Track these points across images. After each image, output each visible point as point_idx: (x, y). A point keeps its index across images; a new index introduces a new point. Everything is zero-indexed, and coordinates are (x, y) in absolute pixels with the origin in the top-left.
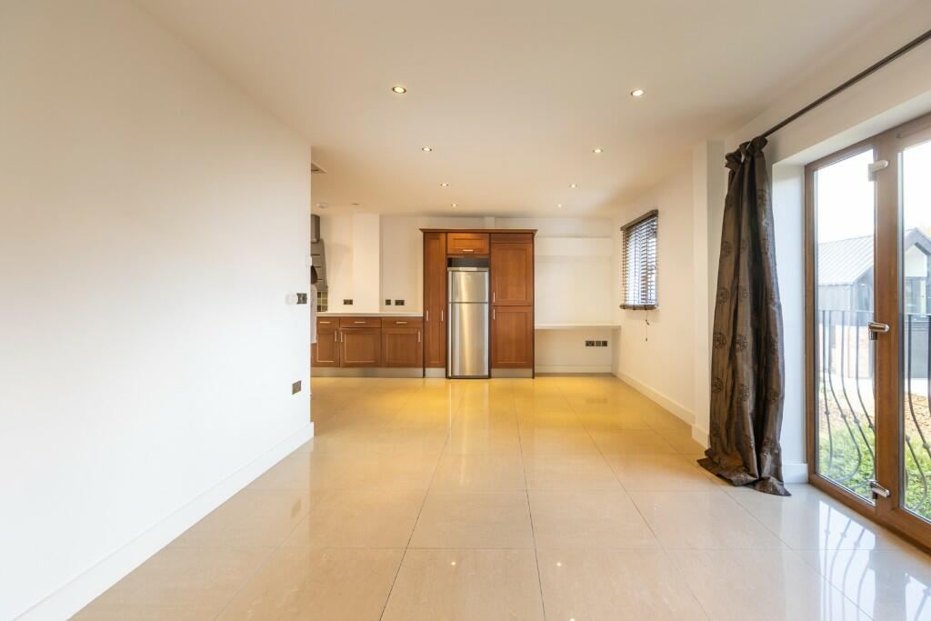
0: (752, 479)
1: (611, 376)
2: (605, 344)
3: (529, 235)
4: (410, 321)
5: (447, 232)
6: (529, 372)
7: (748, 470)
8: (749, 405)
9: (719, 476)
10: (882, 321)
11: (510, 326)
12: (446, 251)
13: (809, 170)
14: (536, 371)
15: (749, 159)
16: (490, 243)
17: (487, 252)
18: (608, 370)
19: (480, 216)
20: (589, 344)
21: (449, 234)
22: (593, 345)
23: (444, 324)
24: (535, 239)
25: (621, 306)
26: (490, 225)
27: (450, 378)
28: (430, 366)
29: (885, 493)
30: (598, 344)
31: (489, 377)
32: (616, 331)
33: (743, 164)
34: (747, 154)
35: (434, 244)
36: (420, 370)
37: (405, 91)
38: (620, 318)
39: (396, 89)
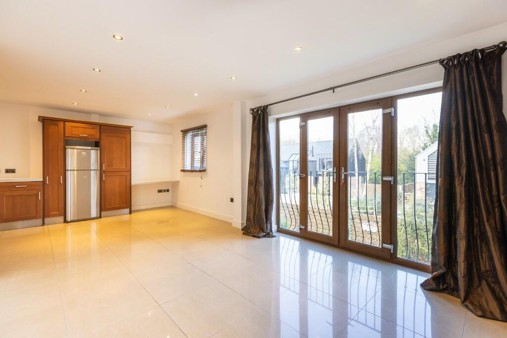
0: (265, 234)
1: (173, 207)
2: (168, 191)
3: (128, 129)
4: (31, 185)
5: (65, 121)
6: (127, 210)
7: (264, 232)
8: (263, 207)
9: (254, 236)
10: (302, 174)
11: (114, 184)
12: (64, 134)
13: (278, 120)
14: (132, 210)
15: (262, 113)
16: (100, 132)
17: (98, 137)
18: (170, 204)
19: (88, 113)
20: (160, 191)
21: (66, 123)
22: (162, 192)
23: (63, 186)
24: (132, 132)
25: (182, 171)
26: (95, 119)
27: (68, 222)
28: (49, 216)
29: (303, 227)
30: (165, 191)
31: (100, 217)
32: (175, 184)
33: (260, 114)
34: (261, 110)
35: (52, 129)
36: (40, 221)
37: (122, 39)
38: (179, 176)
39: (116, 37)
